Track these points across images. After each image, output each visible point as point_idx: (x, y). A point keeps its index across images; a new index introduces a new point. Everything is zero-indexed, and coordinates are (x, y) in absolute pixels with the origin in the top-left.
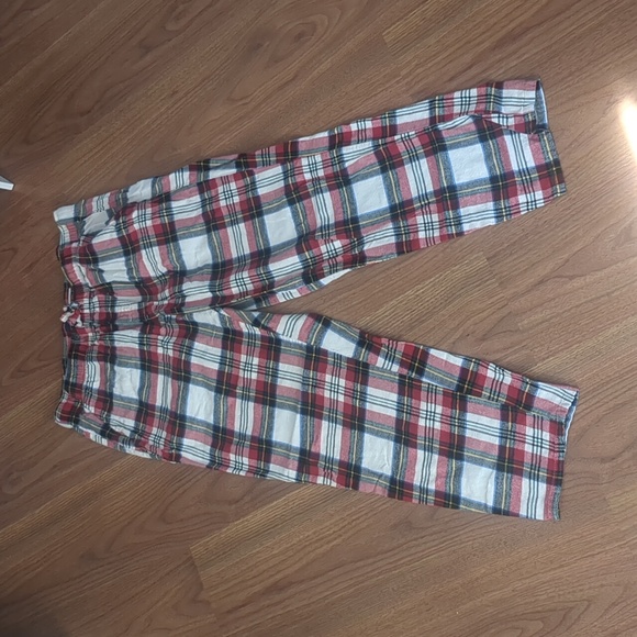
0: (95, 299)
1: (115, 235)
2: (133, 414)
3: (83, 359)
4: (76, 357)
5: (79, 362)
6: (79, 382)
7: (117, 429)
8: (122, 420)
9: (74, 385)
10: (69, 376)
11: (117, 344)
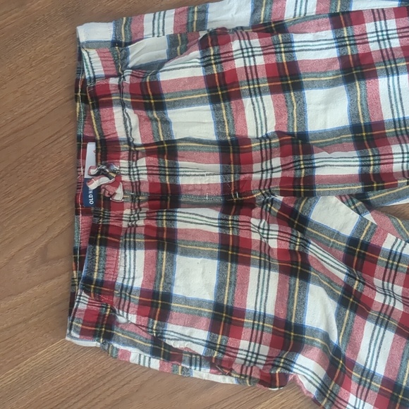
0: (142, 162)
1: (199, 72)
2: (205, 321)
3: (116, 246)
4: (104, 243)
5: (109, 251)
6: (109, 278)
7: (178, 345)
8: (187, 331)
9: (101, 283)
10: (91, 270)
11: (179, 225)
